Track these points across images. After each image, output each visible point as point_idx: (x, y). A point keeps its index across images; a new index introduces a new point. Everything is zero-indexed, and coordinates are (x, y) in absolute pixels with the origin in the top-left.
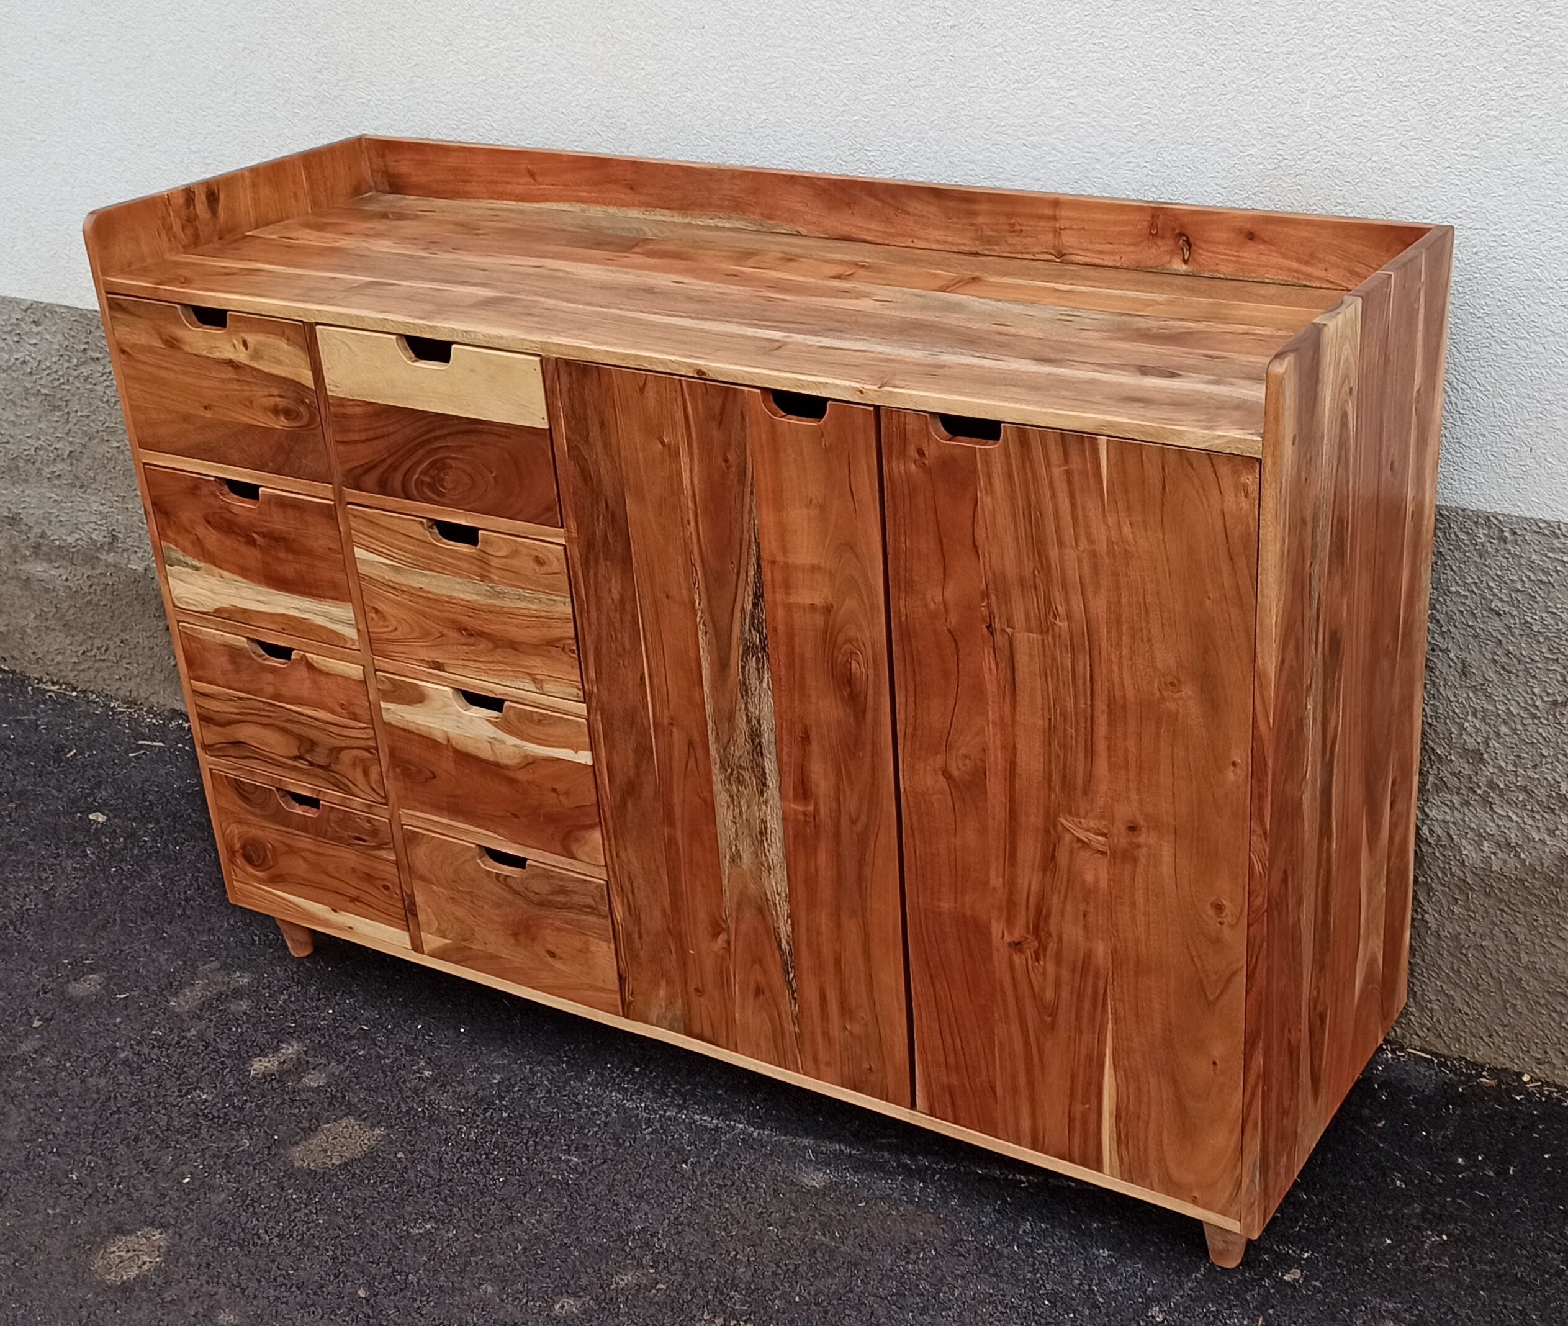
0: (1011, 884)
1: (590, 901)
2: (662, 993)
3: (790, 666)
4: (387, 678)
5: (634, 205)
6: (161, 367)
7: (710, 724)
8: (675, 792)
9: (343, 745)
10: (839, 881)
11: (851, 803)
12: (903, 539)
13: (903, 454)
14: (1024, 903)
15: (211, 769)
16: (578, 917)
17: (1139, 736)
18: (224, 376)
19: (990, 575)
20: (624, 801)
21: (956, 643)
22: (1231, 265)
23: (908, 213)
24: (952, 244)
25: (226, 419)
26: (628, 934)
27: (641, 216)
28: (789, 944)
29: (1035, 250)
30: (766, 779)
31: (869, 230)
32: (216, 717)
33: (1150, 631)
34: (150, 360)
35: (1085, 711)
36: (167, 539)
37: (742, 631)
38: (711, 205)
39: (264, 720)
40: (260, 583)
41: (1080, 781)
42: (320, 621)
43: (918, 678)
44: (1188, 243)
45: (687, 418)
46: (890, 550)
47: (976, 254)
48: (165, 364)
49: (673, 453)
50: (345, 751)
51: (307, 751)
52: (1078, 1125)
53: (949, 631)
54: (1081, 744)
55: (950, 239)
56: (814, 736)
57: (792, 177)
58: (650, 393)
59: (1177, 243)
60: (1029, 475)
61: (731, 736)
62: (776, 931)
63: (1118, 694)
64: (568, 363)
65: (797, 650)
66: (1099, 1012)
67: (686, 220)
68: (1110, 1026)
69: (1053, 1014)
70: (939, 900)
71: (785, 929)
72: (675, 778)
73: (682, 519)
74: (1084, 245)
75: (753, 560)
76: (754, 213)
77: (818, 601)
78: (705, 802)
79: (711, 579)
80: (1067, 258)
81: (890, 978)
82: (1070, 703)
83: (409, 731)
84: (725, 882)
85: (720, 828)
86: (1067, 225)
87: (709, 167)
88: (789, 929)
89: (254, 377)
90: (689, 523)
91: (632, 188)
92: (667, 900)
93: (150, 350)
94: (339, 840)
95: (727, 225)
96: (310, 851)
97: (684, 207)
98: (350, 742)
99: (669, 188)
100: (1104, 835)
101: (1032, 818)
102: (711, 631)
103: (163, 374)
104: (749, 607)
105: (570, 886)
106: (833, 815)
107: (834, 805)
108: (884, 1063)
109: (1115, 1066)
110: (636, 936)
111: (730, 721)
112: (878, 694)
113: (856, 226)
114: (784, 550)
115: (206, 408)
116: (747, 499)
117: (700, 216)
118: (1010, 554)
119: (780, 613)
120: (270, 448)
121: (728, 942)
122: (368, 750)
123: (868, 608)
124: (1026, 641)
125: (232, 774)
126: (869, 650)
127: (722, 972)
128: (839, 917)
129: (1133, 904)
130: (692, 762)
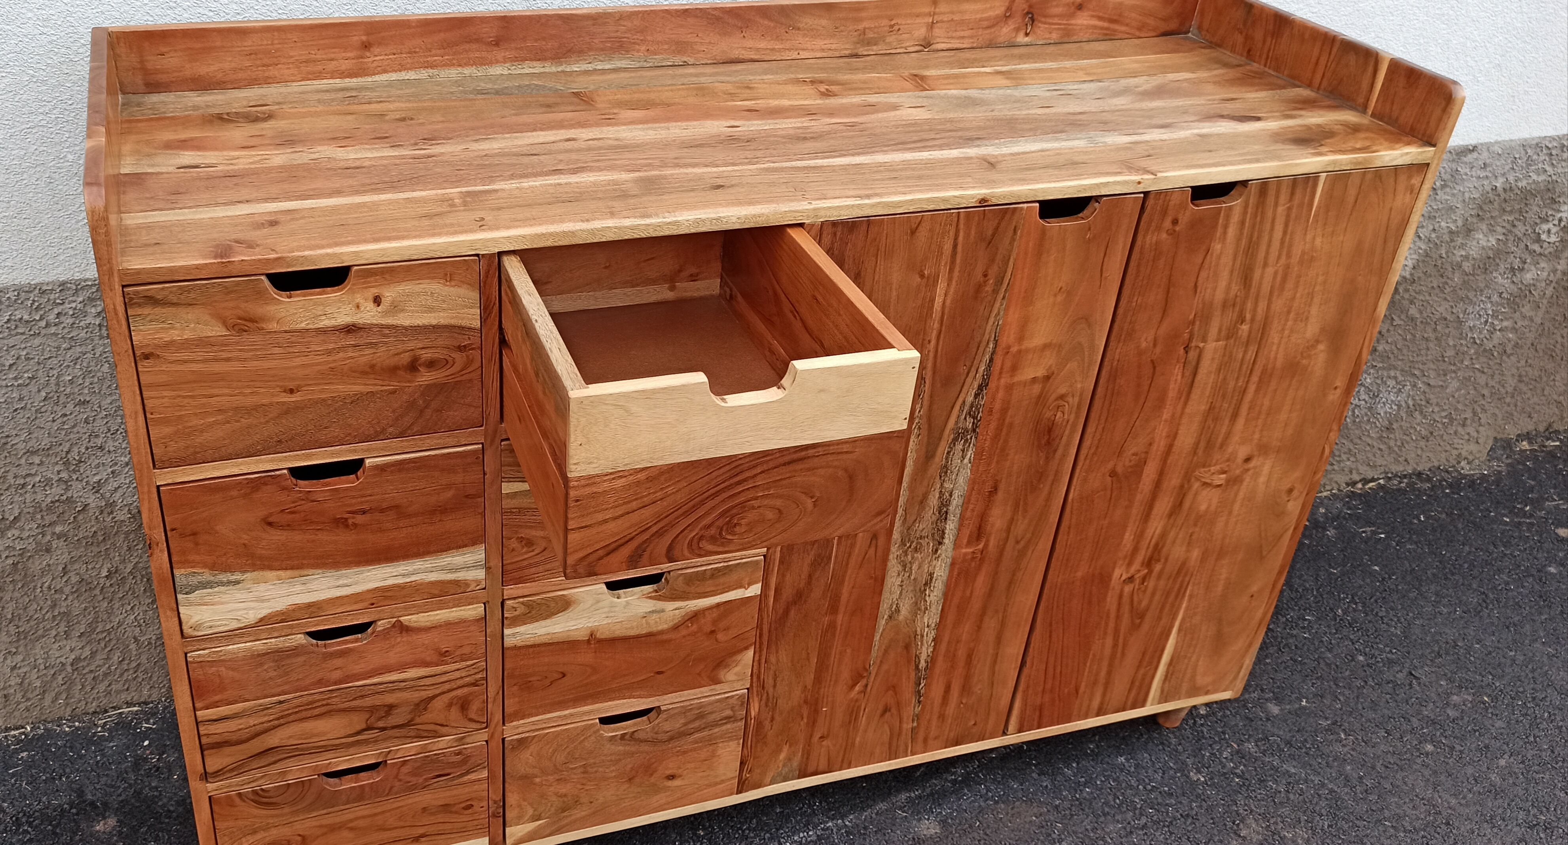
0: (1139, 536)
1: (728, 712)
2: (782, 756)
3: (996, 437)
4: (522, 603)
5: (497, 62)
6: (216, 360)
7: (900, 511)
8: (846, 583)
9: (437, 692)
10: (990, 593)
11: (1021, 527)
12: (1135, 299)
13: (1159, 228)
14: (1146, 546)
15: (210, 797)
16: (711, 732)
17: (1276, 390)
18: (331, 346)
19: (1201, 306)
20: (786, 612)
21: (1154, 368)
22: (1061, 32)
23: (799, 29)
24: (835, 50)
25: (323, 396)
26: (759, 724)
27: (506, 72)
28: (926, 662)
29: (908, 44)
30: (943, 538)
31: (758, 49)
32: (234, 737)
33: (1309, 312)
34: (200, 355)
35: (1241, 387)
36: (186, 563)
37: (957, 423)
38: (590, 49)
39: (317, 712)
40: (348, 565)
41: (1220, 440)
42: (433, 577)
43: (1112, 408)
44: (1033, 20)
45: (955, 246)
46: (1120, 311)
47: (856, 56)
48: (225, 355)
49: (931, 282)
50: (439, 698)
51: (380, 719)
52: (1137, 683)
53: (1152, 361)
54: (1229, 414)
55: (833, 46)
56: (1002, 487)
57: (687, 10)
58: (923, 234)
59: (1023, 21)
60: (1259, 218)
61: (919, 515)
62: (917, 657)
63: (1270, 366)
64: (834, 224)
65: (1007, 421)
66: (1178, 600)
67: (560, 69)
68: (1184, 605)
69: (1142, 616)
70: (1076, 572)
71: (925, 651)
72: (849, 572)
73: (924, 340)
74: (950, 34)
75: (987, 357)
76: (638, 51)
77: (1040, 372)
78: (876, 580)
79: (939, 385)
80: (934, 47)
81: (1014, 649)
82: (1232, 384)
83: (539, 645)
84: (877, 637)
85: (885, 595)
86: (939, 19)
87: (594, 12)
88: (931, 649)
89: (385, 336)
90: (929, 342)
91: (497, 44)
92: (810, 678)
93: (202, 342)
94: (412, 789)
95: (607, 67)
96: (364, 817)
97: (562, 54)
98: (447, 686)
99: (544, 39)
100: (1224, 472)
101: (1173, 480)
102: (924, 432)
103: (217, 367)
104: (970, 399)
105: (709, 709)
106: (1001, 543)
107: (1004, 535)
108: (989, 714)
109: (1180, 630)
110: (767, 724)
111: (922, 502)
112: (1073, 430)
113: (745, 48)
114: (1021, 339)
115: (291, 391)
116: (997, 305)
117: (577, 62)
118: (1223, 284)
119: (1001, 394)
120: (394, 411)
121: (866, 686)
122: (475, 684)
123: (1086, 365)
124: (1212, 348)
125: (247, 789)
126: (1077, 399)
127: (852, 712)
128: (981, 621)
129: (1230, 513)
130: (872, 551)
